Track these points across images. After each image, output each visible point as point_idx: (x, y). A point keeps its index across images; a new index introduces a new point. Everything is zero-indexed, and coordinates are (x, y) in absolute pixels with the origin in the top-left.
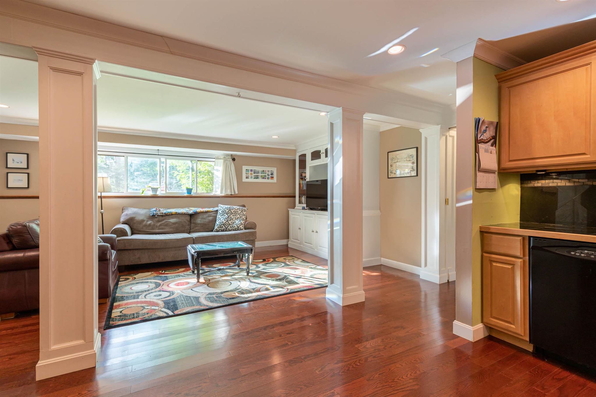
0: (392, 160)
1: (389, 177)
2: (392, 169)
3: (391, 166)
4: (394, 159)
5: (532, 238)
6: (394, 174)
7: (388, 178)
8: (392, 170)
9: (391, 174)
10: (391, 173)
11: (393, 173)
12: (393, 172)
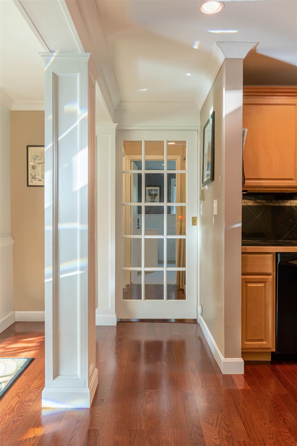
0: (35, 159)
1: (30, 184)
2: (35, 173)
3: (33, 167)
4: (38, 158)
5: (279, 254)
6: (39, 180)
7: (28, 186)
8: (35, 175)
9: (33, 181)
10: (32, 178)
11: (36, 179)
12: (37, 177)
